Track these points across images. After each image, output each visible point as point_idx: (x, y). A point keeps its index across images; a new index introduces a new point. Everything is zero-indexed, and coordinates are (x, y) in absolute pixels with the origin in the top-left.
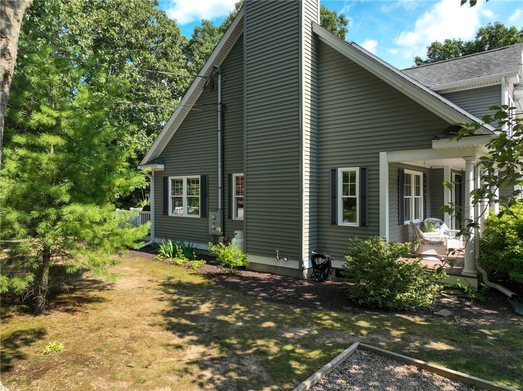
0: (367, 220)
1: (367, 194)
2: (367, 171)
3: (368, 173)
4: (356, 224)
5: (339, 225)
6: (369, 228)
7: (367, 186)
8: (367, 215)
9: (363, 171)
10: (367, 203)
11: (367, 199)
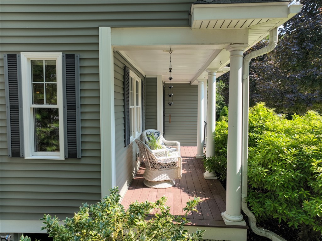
0: (79, 147)
1: (78, 102)
2: (77, 60)
3: (78, 64)
4: (60, 155)
5: (26, 158)
6: (84, 161)
7: (78, 87)
8: (79, 139)
9: (69, 58)
10: (79, 117)
11: (78, 110)
